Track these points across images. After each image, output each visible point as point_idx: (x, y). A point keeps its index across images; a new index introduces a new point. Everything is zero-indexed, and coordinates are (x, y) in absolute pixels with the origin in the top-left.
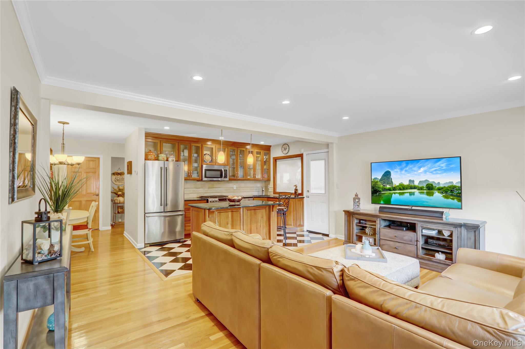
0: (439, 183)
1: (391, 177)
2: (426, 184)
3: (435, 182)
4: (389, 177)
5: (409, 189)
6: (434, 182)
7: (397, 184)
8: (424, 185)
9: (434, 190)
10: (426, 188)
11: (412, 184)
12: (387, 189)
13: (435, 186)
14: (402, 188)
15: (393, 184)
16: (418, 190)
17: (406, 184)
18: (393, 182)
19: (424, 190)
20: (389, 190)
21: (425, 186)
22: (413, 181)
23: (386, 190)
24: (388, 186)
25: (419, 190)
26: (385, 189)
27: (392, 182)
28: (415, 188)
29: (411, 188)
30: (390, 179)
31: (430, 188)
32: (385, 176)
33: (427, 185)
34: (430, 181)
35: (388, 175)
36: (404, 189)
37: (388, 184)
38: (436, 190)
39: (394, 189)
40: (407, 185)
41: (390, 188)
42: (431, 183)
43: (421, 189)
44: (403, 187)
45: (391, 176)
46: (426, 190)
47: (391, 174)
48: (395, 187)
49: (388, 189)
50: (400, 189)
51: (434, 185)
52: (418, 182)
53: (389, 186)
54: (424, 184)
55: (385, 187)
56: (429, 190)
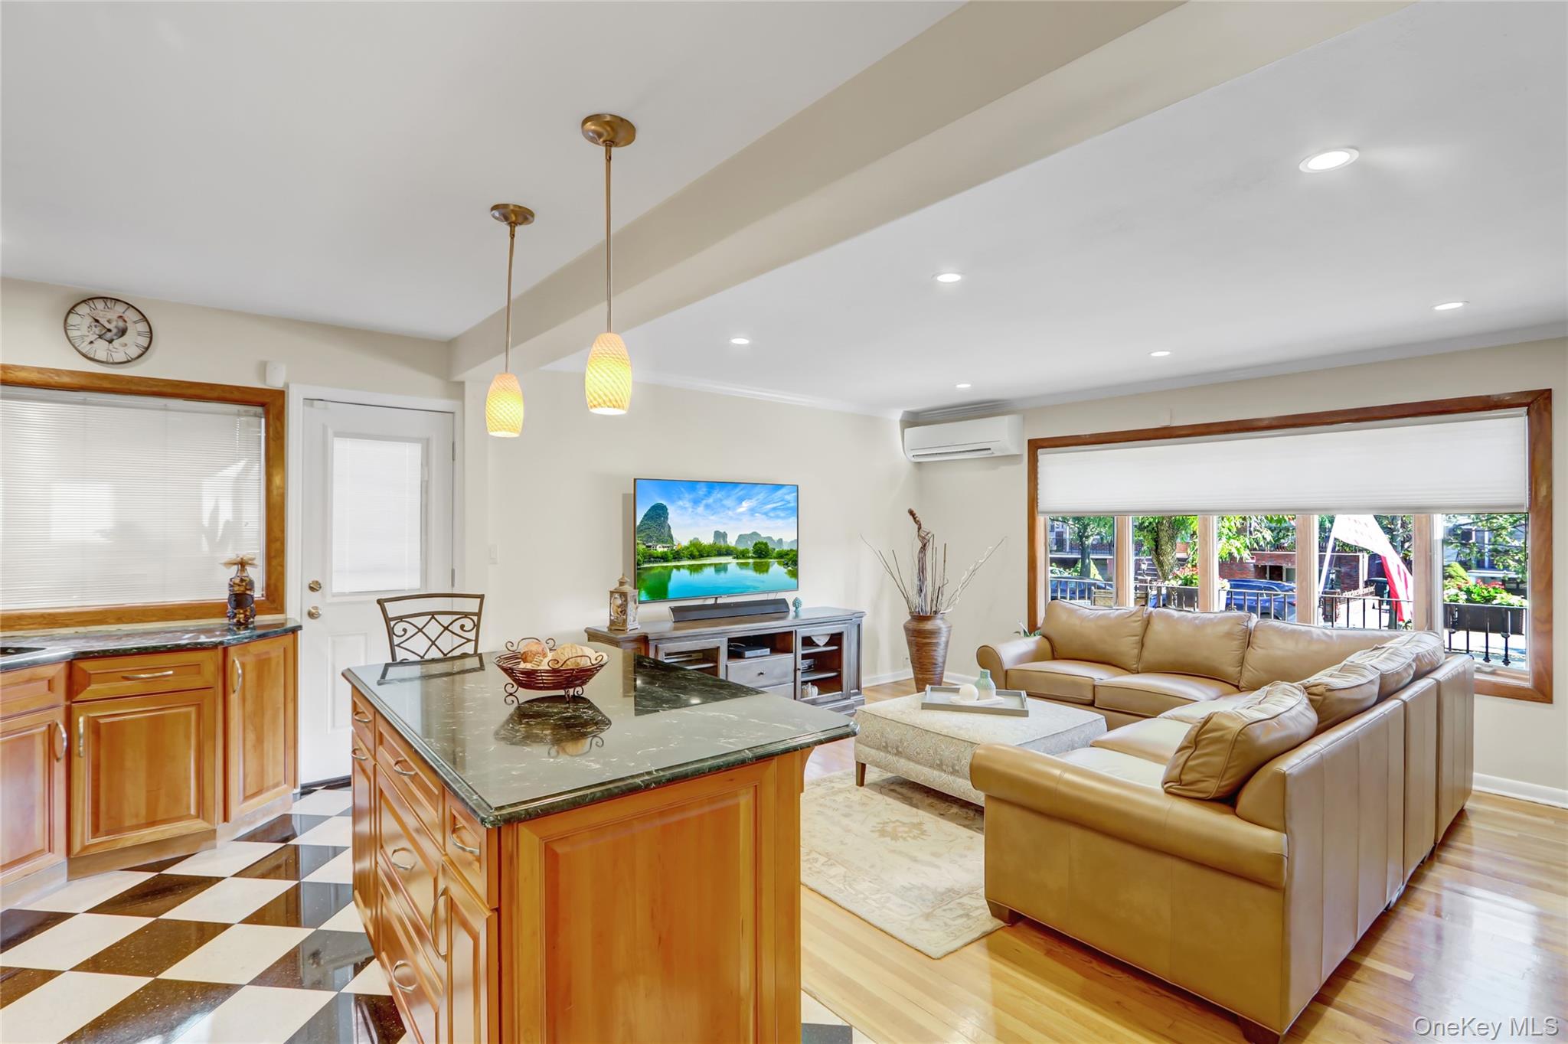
0: (780, 541)
1: (669, 522)
2: (754, 542)
3: (774, 538)
4: (664, 521)
5: (715, 556)
6: (770, 538)
7: (685, 543)
8: (750, 546)
9: (771, 558)
10: (754, 553)
11: (722, 544)
12: (658, 557)
13: (774, 547)
14: (697, 552)
15: (675, 543)
16: (734, 558)
17: (706, 543)
18: (674, 536)
19: (749, 558)
20: (664, 558)
21: (751, 549)
22: (724, 536)
23: (654, 558)
24: (660, 549)
25: (737, 558)
26: (651, 556)
27: (671, 537)
28: (728, 552)
29: (720, 554)
30: (666, 529)
31: (762, 553)
32: (652, 518)
33: (756, 544)
34: (762, 536)
35: (660, 516)
36: (701, 556)
37: (659, 541)
38: (775, 558)
39: (677, 556)
40: (710, 545)
41: (664, 552)
42: (765, 541)
43: (743, 555)
44: (699, 551)
45: (667, 518)
46: (752, 558)
47: (668, 514)
48: (677, 551)
49: (659, 555)
50: (692, 557)
51: (771, 546)
52: (737, 538)
53: (663, 547)
54: (749, 543)
55: (652, 551)
56: (759, 557)
